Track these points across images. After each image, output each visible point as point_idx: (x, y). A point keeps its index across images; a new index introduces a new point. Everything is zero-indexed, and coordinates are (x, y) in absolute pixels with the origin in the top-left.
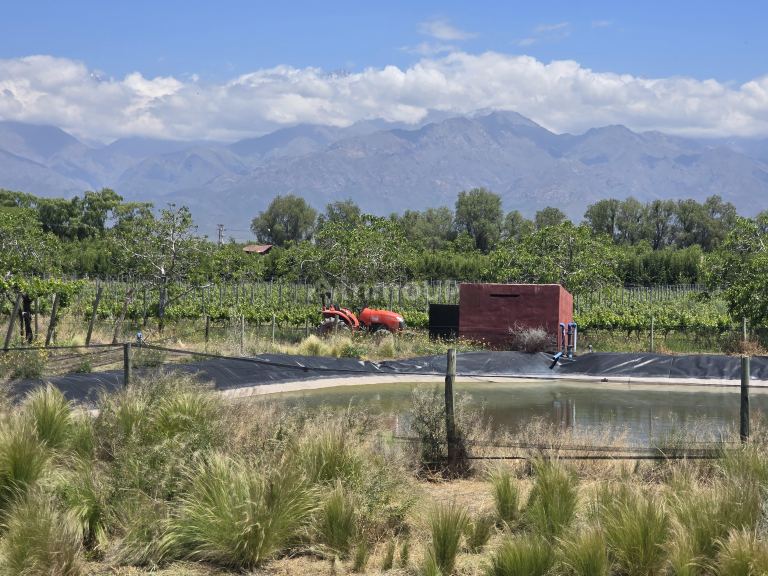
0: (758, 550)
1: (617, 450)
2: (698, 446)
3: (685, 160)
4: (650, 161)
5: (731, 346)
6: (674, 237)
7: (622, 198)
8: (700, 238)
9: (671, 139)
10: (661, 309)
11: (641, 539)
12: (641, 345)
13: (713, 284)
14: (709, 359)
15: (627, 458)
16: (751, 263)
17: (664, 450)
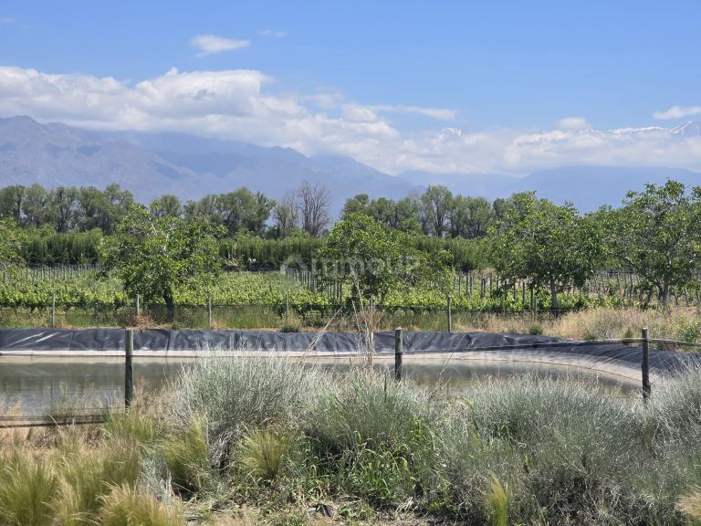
0: (136, 504)
1: (11, 419)
2: (87, 412)
3: (88, 151)
4: (54, 151)
5: (126, 320)
6: (77, 221)
7: (28, 184)
8: (100, 222)
9: (73, 130)
10: (63, 287)
11: (30, 500)
12: (43, 321)
13: (110, 263)
14: (106, 332)
15: (21, 426)
16: (144, 245)
17: (56, 417)
